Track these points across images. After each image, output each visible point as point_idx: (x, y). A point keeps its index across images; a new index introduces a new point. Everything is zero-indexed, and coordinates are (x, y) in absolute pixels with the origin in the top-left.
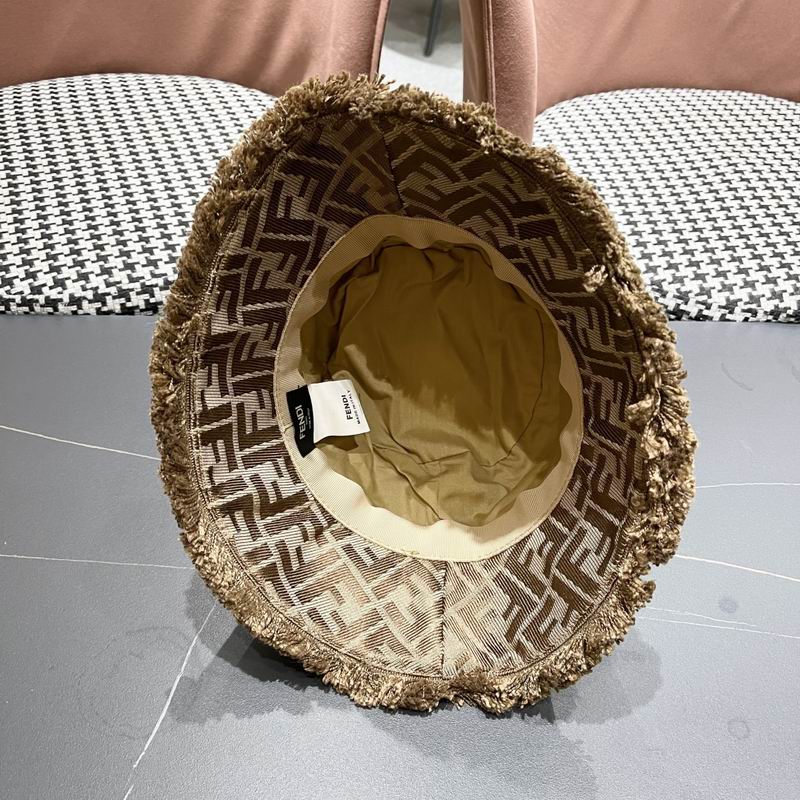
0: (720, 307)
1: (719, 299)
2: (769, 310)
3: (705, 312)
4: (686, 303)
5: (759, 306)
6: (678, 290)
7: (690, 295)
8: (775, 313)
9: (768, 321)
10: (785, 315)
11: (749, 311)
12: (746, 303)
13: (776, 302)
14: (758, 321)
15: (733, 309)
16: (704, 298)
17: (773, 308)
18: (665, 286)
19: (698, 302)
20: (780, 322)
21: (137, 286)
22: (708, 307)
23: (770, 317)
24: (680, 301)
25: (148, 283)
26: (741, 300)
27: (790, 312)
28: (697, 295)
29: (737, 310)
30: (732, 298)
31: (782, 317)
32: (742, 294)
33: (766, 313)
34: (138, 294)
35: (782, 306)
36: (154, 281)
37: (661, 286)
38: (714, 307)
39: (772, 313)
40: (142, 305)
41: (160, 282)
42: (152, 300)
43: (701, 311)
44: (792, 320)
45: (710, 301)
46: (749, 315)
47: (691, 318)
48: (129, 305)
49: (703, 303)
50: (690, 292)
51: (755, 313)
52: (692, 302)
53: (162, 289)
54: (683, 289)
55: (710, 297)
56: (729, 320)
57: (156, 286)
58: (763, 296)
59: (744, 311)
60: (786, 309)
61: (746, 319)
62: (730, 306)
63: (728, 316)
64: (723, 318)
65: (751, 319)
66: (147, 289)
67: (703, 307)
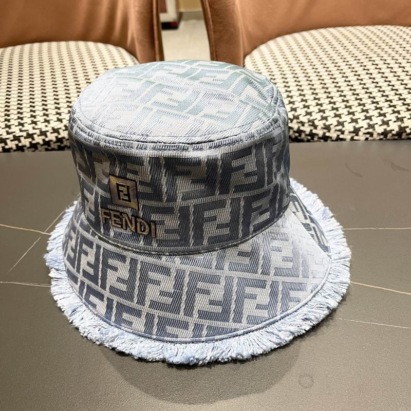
0: (350, 132)
1: (349, 127)
2: (380, 132)
3: (341, 136)
4: (329, 131)
5: (374, 130)
6: (324, 124)
7: (331, 126)
8: (385, 134)
9: (381, 139)
10: (390, 135)
11: (368, 133)
12: (366, 129)
13: (385, 127)
14: (374, 140)
15: (358, 133)
16: (340, 127)
17: (383, 131)
18: (316, 122)
19: (336, 130)
20: (389, 140)
21: (11, 136)
22: (343, 133)
23: (382, 137)
24: (325, 131)
25: (17, 135)
26: (362, 127)
27: (394, 132)
28: (335, 126)
29: (361, 133)
30: (357, 126)
31: (389, 136)
32: (363, 124)
33: (378, 134)
34: (12, 141)
35: (388, 129)
36: (21, 134)
37: (313, 123)
38: (346, 132)
39: (382, 134)
40: (14, 147)
41: (24, 134)
42: (20, 145)
43: (338, 136)
44: (396, 137)
45: (343, 129)
46: (368, 136)
47: (333, 141)
48: (7, 147)
49: (339, 131)
50: (332, 124)
51: (371, 134)
52: (332, 130)
53: (25, 138)
54: (327, 123)
55: (343, 127)
56: (356, 140)
57: (22, 136)
58: (377, 124)
59: (364, 134)
60: (391, 131)
61: (367, 139)
62: (356, 131)
63: (356, 138)
64: (352, 139)
65: (370, 138)
66: (17, 138)
67: (339, 133)
